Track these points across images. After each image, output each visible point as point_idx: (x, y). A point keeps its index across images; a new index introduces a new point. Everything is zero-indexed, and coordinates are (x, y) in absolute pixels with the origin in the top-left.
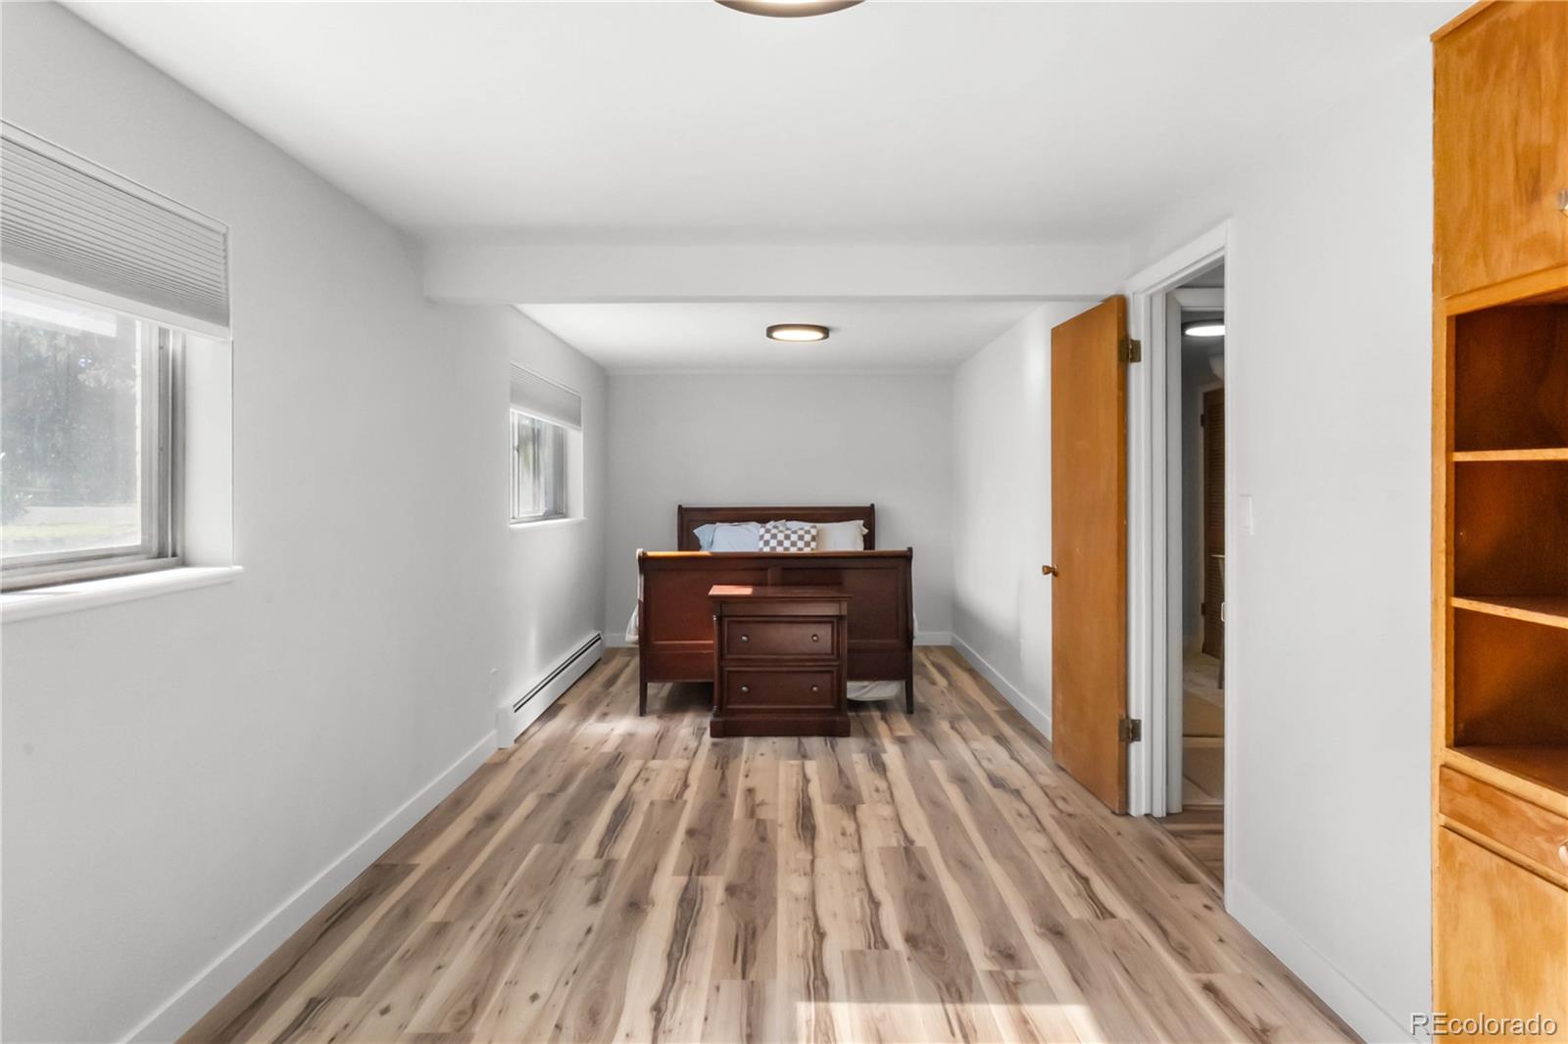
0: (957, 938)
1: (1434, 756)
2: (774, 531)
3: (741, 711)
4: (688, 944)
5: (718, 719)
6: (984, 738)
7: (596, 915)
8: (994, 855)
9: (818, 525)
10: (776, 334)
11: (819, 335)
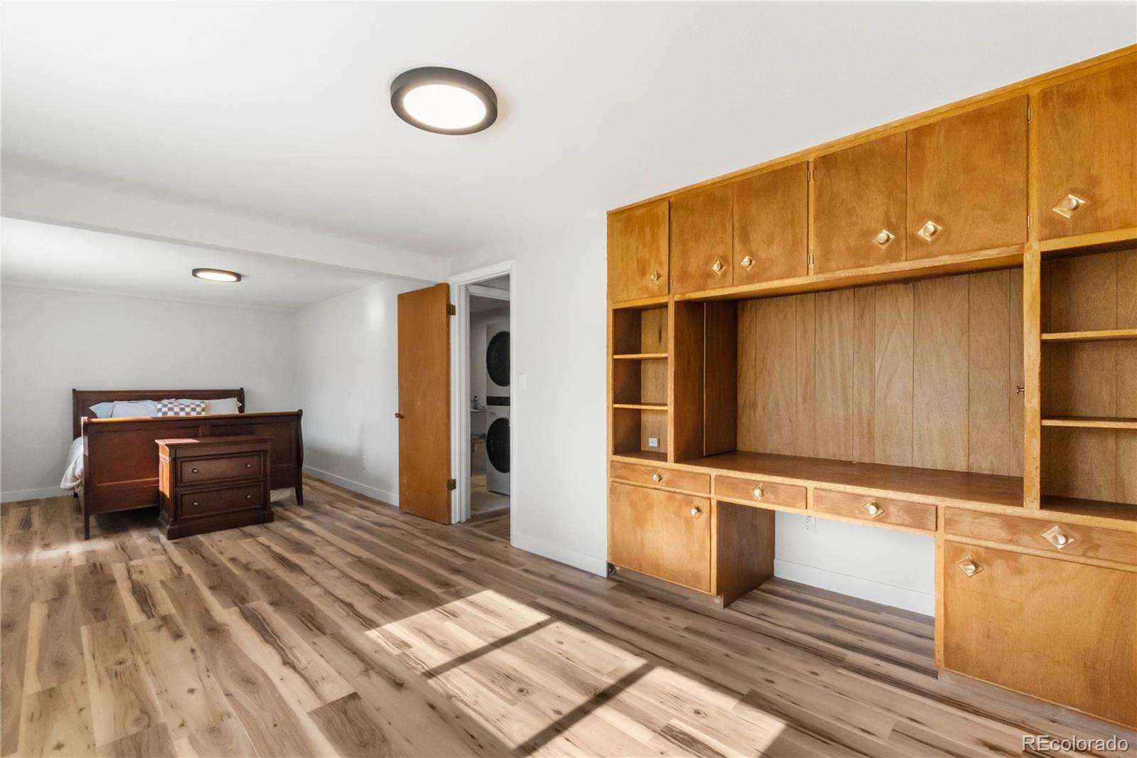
0: (417, 585)
1: (608, 459)
2: (170, 406)
3: (189, 520)
4: (273, 632)
5: (172, 527)
6: (354, 508)
7: (189, 641)
8: (406, 552)
9: (206, 401)
10: (199, 274)
11: (234, 279)
